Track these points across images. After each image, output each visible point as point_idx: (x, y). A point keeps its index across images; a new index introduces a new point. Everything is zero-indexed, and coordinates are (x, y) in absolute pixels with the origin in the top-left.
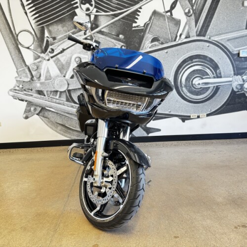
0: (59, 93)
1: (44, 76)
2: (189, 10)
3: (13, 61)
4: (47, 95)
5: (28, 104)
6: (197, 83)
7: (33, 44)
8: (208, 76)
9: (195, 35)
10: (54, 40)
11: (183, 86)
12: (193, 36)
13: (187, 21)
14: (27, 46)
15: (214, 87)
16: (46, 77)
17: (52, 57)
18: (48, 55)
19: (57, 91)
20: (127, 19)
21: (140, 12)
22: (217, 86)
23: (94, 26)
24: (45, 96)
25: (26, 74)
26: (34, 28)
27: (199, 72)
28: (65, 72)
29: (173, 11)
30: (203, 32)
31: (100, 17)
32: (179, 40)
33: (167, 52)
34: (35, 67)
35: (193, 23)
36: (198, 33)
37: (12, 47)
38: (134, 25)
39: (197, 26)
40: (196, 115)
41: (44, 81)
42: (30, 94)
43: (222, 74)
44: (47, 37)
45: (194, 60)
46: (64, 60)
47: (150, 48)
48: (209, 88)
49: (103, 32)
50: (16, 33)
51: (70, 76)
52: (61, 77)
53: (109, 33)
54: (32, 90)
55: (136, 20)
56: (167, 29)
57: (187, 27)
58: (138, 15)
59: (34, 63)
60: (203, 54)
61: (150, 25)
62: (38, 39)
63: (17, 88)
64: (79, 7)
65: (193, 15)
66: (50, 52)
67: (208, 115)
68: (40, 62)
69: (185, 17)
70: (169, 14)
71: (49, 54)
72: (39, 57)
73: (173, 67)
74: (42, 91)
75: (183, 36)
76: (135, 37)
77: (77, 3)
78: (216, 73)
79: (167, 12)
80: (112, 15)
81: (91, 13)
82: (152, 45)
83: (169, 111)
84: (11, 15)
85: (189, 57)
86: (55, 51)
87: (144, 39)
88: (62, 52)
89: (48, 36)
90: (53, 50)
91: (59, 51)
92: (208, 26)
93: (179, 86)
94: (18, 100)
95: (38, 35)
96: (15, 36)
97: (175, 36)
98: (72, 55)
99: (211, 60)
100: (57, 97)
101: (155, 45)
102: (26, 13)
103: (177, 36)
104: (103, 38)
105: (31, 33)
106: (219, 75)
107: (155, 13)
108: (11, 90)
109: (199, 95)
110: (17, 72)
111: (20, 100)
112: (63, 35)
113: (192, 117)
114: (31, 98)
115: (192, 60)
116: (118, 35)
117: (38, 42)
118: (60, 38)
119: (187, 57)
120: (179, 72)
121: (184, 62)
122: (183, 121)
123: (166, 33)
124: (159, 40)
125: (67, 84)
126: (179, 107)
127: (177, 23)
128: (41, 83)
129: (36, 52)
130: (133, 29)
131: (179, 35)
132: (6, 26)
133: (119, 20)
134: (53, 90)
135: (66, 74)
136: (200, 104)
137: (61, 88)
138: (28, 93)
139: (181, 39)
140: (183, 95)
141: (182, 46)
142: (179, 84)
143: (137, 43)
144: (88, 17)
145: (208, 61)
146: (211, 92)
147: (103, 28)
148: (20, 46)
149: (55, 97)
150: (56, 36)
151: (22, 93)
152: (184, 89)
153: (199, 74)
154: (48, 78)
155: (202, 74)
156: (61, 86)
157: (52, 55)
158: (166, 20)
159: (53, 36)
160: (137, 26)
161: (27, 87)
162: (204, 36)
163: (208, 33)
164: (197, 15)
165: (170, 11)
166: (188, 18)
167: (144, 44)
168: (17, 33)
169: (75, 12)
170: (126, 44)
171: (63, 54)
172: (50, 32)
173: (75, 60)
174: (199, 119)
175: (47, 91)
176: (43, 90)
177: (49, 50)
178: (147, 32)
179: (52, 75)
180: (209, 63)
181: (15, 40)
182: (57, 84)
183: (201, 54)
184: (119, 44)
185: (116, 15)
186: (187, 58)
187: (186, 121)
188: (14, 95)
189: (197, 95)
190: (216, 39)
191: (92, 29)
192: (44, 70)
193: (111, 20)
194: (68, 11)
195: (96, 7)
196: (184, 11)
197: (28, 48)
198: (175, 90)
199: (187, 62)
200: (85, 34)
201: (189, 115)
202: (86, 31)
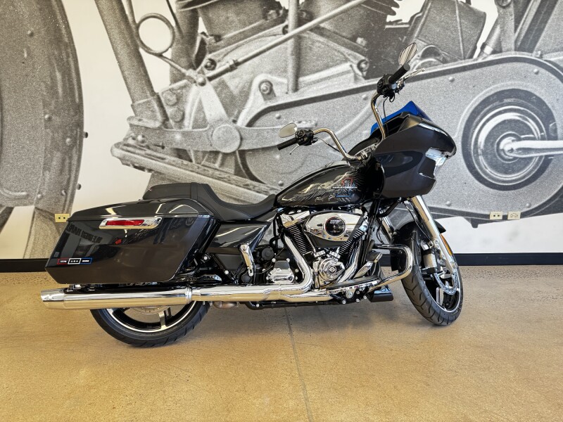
0: (220, 157)
1: (192, 119)
3: (126, 83)
4: (196, 159)
5: (153, 176)
6: (507, 148)
7: (170, 47)
8: (531, 136)
9: (513, 47)
10: (217, 41)
11: (480, 151)
12: (508, 50)
13: (500, 16)
14: (158, 50)
15: (541, 157)
16: (196, 121)
17: (210, 79)
18: (204, 73)
19: (217, 153)
20: (375, 6)
22: (547, 156)
23: (305, 14)
24: (191, 161)
25: (153, 111)
26: (175, 11)
27: (513, 125)
28: (236, 113)
30: (527, 43)
32: (479, 56)
33: (452, 81)
34: (173, 99)
35: (511, 24)
36: (519, 43)
37: (124, 53)
38: (390, 18)
39: (518, 30)
40: (501, 214)
41: (190, 129)
42: (159, 155)
43: (559, 131)
44: (203, 33)
45: (506, 101)
46: (237, 87)
48: (531, 158)
49: (323, 28)
50: (134, 21)
51: (247, 121)
52: (226, 122)
53: (335, 33)
54: (163, 147)
55: (393, 8)
56: (456, 31)
57: (498, 31)
59: (171, 90)
60: (525, 89)
61: (423, 20)
62: (182, 36)
63: (131, 142)
65: (512, 5)
66: (206, 67)
67: (524, 215)
68: (185, 87)
71: (206, 71)
72: (183, 76)
73: (462, 112)
74: (185, 151)
75: (488, 49)
76: (390, 45)
78: (547, 130)
82: (423, 64)
83: (448, 203)
85: (496, 94)
86: (218, 65)
88: (232, 68)
89: (206, 31)
90: (213, 63)
91: (227, 66)
92: (541, 30)
93: (472, 153)
94: (131, 168)
95: (184, 28)
96: (133, 26)
97: (471, 47)
98: (254, 77)
99: (540, 103)
100: (217, 165)
101: (430, 64)
103: (475, 48)
104: (322, 43)
105: (168, 23)
106: (552, 135)
108: (117, 145)
109: (510, 173)
110: (132, 106)
111: (135, 167)
112: (237, 32)
113: (492, 218)
114: (161, 164)
115: (501, 101)
116: (354, 39)
117: (182, 44)
118: (232, 37)
119: (492, 92)
120: (474, 124)
121: (486, 102)
122: (475, 224)
123: (454, 39)
124: (439, 55)
125: (238, 137)
126: (469, 196)
127: (480, 18)
128: (185, 134)
129: (177, 66)
130: (387, 27)
131: (479, 45)
132: (115, 3)
133: (360, 5)
134: (209, 149)
135: (237, 117)
136: (511, 192)
137: (225, 146)
138: (155, 153)
139: (484, 55)
140: (479, 171)
141: (484, 69)
142: (472, 147)
143: (393, 58)
145: (533, 103)
146: (534, 168)
147: (322, 21)
148: (141, 50)
149: (212, 165)
150: (222, 32)
151: (143, 152)
152: (481, 158)
153: (513, 130)
154: (201, 122)
155: (519, 130)
156: (226, 141)
157: (211, 73)
158: (457, 12)
159: (217, 32)
160: (396, 22)
161: (153, 140)
162: (531, 51)
163: (538, 45)
164: (520, 5)
166: (501, 11)
168: (137, 22)
170: (370, 58)
171: (235, 72)
172: (209, 23)
173: (260, 87)
174: (505, 222)
175: (196, 152)
176: (187, 149)
177: (205, 62)
178: (416, 35)
179: (208, 117)
180: (535, 107)
181: (132, 37)
182: (219, 138)
183: (521, 88)
184: (355, 57)
186: (492, 96)
187: (479, 225)
188: (124, 156)
189: (506, 173)
190: (552, 59)
191: (300, 22)
192: (193, 105)
193: (341, 5)
197: (160, 55)
198: (463, 160)
199: (493, 102)
200: (285, 32)
201: (487, 213)
202: (287, 26)
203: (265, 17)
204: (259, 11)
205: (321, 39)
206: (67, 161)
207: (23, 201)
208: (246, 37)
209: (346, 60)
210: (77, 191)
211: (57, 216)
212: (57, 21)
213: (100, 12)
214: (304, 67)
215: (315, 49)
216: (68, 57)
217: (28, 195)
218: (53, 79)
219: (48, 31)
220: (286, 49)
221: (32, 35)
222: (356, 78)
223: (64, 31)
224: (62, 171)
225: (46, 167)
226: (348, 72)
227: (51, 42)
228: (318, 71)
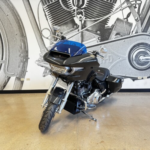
2: (138, 18)
3: (39, 45)
5: (45, 68)
6: (141, 59)
7: (50, 36)
8: (148, 55)
9: (141, 31)
10: (61, 34)
11: (133, 60)
13: (137, 24)
14: (47, 37)
20: (102, 23)
21: (109, 19)
23: (83, 26)
25: (45, 52)
26: (51, 27)
27: (143, 52)
29: (128, 19)
30: (145, 30)
31: (87, 21)
32: (131, 34)
33: (124, 41)
35: (140, 25)
36: (143, 30)
37: (39, 38)
38: (106, 26)
39: (142, 27)
40: (141, 77)
45: (140, 46)
47: (115, 38)
48: (149, 62)
49: (88, 30)
50: (41, 30)
53: (91, 30)
55: (107, 23)
56: (124, 28)
57: (136, 27)
58: (109, 21)
59: (50, 47)
60: (145, 42)
61: (115, 26)
62: (53, 33)
63: (40, 60)
64: (76, 16)
65: (140, 21)
67: (148, 78)
69: (135, 21)
70: (126, 20)
72: (53, 43)
73: (128, 49)
75: (134, 32)
76: (106, 32)
77: (75, 14)
79: (125, 19)
80: (94, 20)
81: (82, 19)
82: (116, 37)
83: (125, 74)
84: (39, 20)
85: (137, 44)
87: (112, 33)
92: (148, 27)
93: (131, 60)
94: (40, 67)
95: (53, 31)
96: (41, 31)
97: (129, 32)
101: (118, 37)
102: (47, 19)
103: (130, 32)
105: (49, 30)
107: (118, 19)
108: (37, 61)
109: (143, 66)
110: (40, 51)
111: (41, 66)
113: (138, 78)
114: (47, 65)
115: (139, 46)
116: (97, 32)
118: (65, 33)
119: (136, 44)
120: (131, 52)
121: (134, 46)
122: (134, 80)
123: (124, 30)
124: (120, 34)
126: (131, 72)
127: (131, 25)
129: (51, 41)
130: (105, 28)
131: (131, 31)
132: (36, 26)
133: (98, 23)
136: (144, 71)
139: (133, 34)
140: (134, 65)
141: (133, 38)
142: (131, 59)
143: (107, 36)
144: (80, 22)
145: (148, 46)
147: (88, 28)
148: (43, 37)
150: (63, 32)
151: (43, 62)
152: (134, 62)
153: (143, 54)
155: (145, 54)
158: (124, 23)
159: (61, 32)
160: (108, 27)
162: (146, 32)
163: (148, 30)
164: (142, 20)
165: (127, 18)
166: (137, 22)
167: (111, 36)
168: (42, 30)
169: (73, 19)
170: (101, 36)
174: (143, 80)
178: (113, 29)
180: (149, 47)
181: (40, 34)
183: (144, 42)
184: (97, 36)
185: (96, 21)
186: (136, 45)
188: (38, 63)
189: (142, 65)
191: (82, 28)
193: (93, 23)
194: (70, 18)
195: (85, 16)
196: (135, 18)
197: (47, 38)
198: (129, 62)
199: (136, 46)
200: (78, 31)
201: (137, 77)
202: (79, 30)
203: (73, 27)
204: (72, 26)
205: (88, 32)
206: (24, 65)
207: (13, 75)
208: (69, 33)
209: (95, 37)
210: (26, 72)
211: (21, 79)
212: (22, 31)
213: (33, 28)
214: (84, 39)
215: (86, 35)
216: (25, 39)
217: (14, 74)
218: (21, 45)
219: (20, 33)
220: (79, 35)
221: (17, 34)
222: (97, 42)
223: (24, 33)
224: (23, 68)
225: (19, 67)
226: (95, 40)
227: (21, 36)
228: (87, 40)
